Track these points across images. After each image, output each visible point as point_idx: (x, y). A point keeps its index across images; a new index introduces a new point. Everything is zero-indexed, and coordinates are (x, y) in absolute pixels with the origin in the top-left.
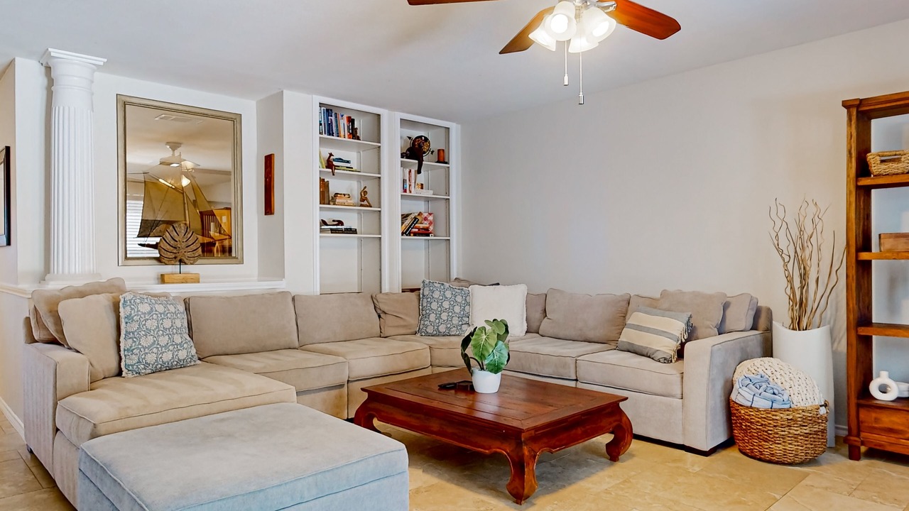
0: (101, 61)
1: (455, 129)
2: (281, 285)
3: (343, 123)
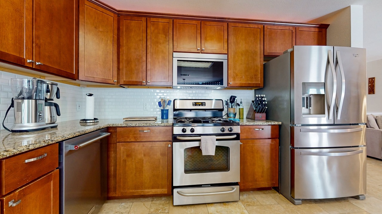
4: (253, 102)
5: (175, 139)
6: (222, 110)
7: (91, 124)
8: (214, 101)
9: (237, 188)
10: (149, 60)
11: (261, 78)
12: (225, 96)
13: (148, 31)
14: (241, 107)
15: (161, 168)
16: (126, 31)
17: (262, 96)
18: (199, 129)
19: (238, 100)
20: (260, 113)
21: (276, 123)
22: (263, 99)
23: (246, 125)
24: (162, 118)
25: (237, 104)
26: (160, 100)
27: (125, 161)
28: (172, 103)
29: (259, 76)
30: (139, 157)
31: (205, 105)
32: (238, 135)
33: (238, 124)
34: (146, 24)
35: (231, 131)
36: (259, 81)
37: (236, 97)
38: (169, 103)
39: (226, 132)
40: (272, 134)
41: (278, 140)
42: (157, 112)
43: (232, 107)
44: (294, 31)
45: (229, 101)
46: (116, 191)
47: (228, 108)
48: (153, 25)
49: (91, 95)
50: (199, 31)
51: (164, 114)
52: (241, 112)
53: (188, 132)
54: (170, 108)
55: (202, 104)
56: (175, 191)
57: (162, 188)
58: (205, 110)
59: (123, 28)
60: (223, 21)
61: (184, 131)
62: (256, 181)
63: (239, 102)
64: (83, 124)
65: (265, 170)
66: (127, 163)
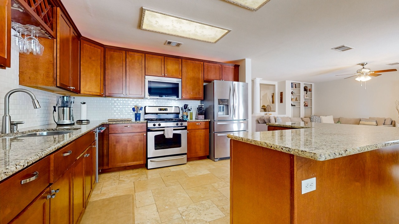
0: (261, 79)
1: (313, 84)
2: (286, 116)
3: (294, 85)
4: (198, 108)
5: (148, 130)
6: (179, 113)
7: (86, 123)
8: (173, 108)
9: (185, 156)
10: (128, 80)
11: (202, 94)
12: (181, 104)
13: (127, 60)
14: (191, 112)
15: (139, 148)
16: (110, 59)
17: (202, 105)
18: (163, 124)
19: (189, 107)
20: (201, 115)
21: (208, 120)
22: (202, 107)
23: (191, 122)
24: (136, 119)
25: (189, 109)
26: (134, 107)
27: (115, 146)
28: (143, 109)
29: (201, 93)
30: (124, 143)
31: (167, 110)
32: (186, 127)
33: (186, 121)
34: (125, 55)
35: (182, 125)
36: (201, 95)
37: (188, 105)
38: (141, 109)
39: (179, 125)
40: (205, 127)
41: (208, 130)
42: (131, 115)
43: (185, 112)
44: (221, 67)
45: (183, 108)
46: (108, 165)
47: (183, 112)
48: (131, 56)
49: (84, 103)
50: (163, 63)
51: (137, 117)
52: (191, 114)
53: (157, 126)
54: (142, 112)
55: (165, 110)
56: (149, 160)
57: (140, 161)
58: (167, 113)
59: (108, 57)
60: (178, 58)
61: (154, 125)
62: (197, 153)
63: (190, 108)
64: (79, 123)
65: (202, 146)
66: (116, 147)
